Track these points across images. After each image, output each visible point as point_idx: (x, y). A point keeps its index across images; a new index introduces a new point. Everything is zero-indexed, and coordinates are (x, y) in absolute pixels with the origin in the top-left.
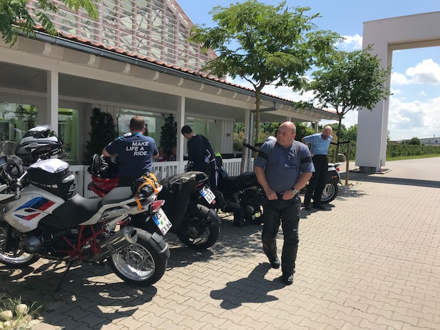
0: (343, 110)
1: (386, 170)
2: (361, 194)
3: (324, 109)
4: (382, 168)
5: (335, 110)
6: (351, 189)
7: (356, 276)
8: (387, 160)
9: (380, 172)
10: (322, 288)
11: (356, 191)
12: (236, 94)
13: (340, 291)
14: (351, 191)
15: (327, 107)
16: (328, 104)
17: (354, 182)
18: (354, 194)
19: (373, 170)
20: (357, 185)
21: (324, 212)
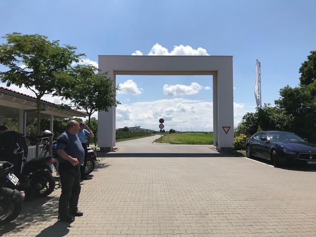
0: (91, 111)
1: (116, 149)
2: (107, 166)
3: (78, 110)
4: (114, 147)
5: (86, 111)
6: (99, 163)
7: (122, 216)
8: (116, 142)
9: (113, 150)
10: (105, 228)
11: (103, 164)
12: (15, 98)
13: (116, 227)
14: (100, 164)
15: (80, 109)
16: (81, 107)
17: (100, 159)
18: (103, 166)
19: (109, 149)
20: (101, 160)
21: (88, 181)
